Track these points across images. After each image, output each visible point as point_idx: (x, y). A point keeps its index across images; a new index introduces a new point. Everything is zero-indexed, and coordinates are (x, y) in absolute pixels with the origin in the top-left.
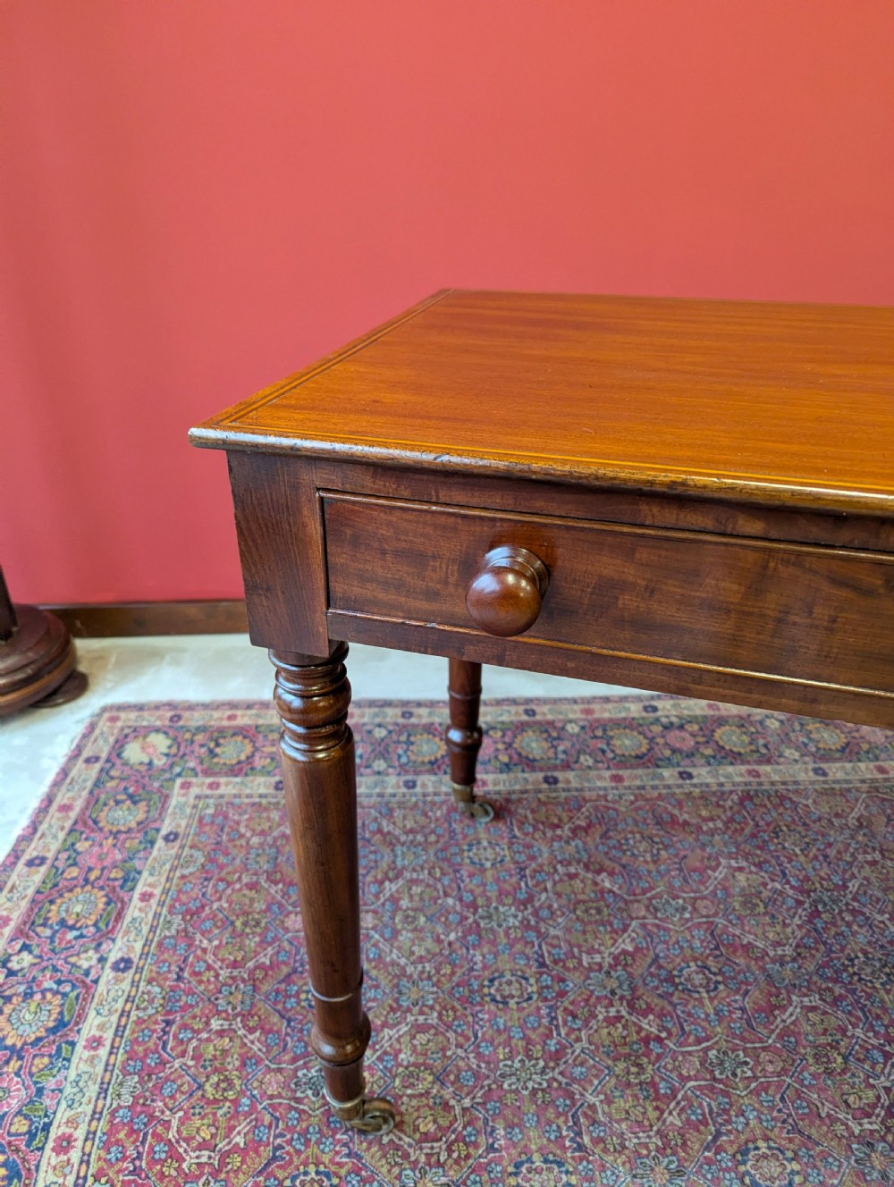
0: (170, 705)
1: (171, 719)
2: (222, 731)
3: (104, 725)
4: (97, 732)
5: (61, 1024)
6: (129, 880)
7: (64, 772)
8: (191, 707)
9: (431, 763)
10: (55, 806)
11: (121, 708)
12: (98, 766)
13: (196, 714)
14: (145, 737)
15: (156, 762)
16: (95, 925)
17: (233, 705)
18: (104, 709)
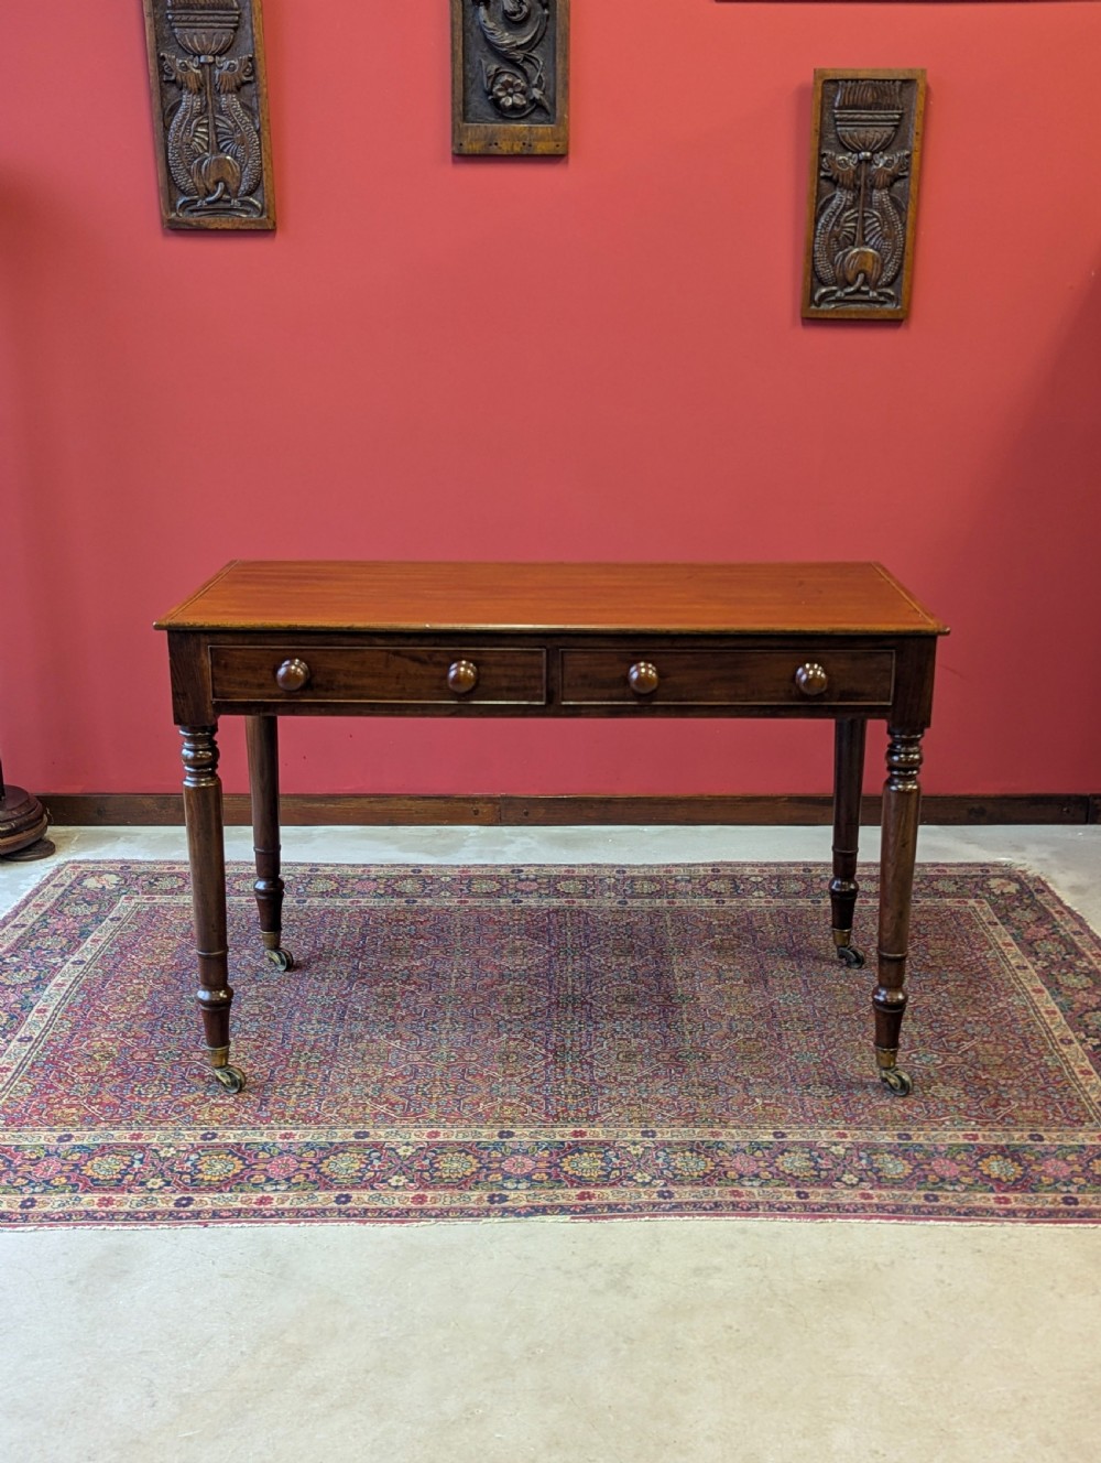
0: (122, 861)
1: (122, 868)
2: (162, 875)
3: (67, 869)
4: (63, 873)
5: (38, 979)
6: (84, 934)
7: (37, 891)
8: (139, 862)
9: (322, 893)
10: (31, 904)
11: (80, 862)
12: (63, 889)
13: (142, 866)
14: (100, 876)
15: (107, 887)
16: (61, 949)
17: (171, 862)
18: (69, 862)
